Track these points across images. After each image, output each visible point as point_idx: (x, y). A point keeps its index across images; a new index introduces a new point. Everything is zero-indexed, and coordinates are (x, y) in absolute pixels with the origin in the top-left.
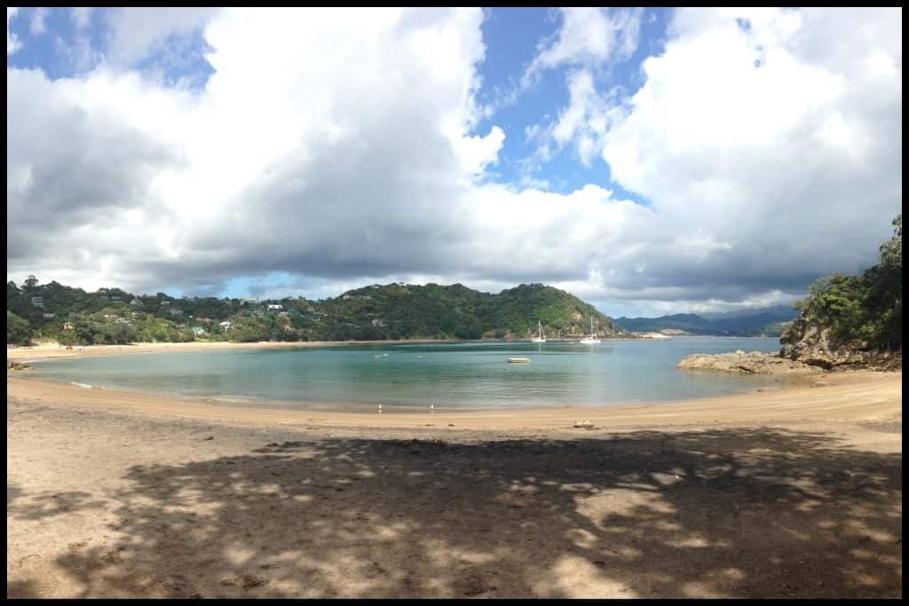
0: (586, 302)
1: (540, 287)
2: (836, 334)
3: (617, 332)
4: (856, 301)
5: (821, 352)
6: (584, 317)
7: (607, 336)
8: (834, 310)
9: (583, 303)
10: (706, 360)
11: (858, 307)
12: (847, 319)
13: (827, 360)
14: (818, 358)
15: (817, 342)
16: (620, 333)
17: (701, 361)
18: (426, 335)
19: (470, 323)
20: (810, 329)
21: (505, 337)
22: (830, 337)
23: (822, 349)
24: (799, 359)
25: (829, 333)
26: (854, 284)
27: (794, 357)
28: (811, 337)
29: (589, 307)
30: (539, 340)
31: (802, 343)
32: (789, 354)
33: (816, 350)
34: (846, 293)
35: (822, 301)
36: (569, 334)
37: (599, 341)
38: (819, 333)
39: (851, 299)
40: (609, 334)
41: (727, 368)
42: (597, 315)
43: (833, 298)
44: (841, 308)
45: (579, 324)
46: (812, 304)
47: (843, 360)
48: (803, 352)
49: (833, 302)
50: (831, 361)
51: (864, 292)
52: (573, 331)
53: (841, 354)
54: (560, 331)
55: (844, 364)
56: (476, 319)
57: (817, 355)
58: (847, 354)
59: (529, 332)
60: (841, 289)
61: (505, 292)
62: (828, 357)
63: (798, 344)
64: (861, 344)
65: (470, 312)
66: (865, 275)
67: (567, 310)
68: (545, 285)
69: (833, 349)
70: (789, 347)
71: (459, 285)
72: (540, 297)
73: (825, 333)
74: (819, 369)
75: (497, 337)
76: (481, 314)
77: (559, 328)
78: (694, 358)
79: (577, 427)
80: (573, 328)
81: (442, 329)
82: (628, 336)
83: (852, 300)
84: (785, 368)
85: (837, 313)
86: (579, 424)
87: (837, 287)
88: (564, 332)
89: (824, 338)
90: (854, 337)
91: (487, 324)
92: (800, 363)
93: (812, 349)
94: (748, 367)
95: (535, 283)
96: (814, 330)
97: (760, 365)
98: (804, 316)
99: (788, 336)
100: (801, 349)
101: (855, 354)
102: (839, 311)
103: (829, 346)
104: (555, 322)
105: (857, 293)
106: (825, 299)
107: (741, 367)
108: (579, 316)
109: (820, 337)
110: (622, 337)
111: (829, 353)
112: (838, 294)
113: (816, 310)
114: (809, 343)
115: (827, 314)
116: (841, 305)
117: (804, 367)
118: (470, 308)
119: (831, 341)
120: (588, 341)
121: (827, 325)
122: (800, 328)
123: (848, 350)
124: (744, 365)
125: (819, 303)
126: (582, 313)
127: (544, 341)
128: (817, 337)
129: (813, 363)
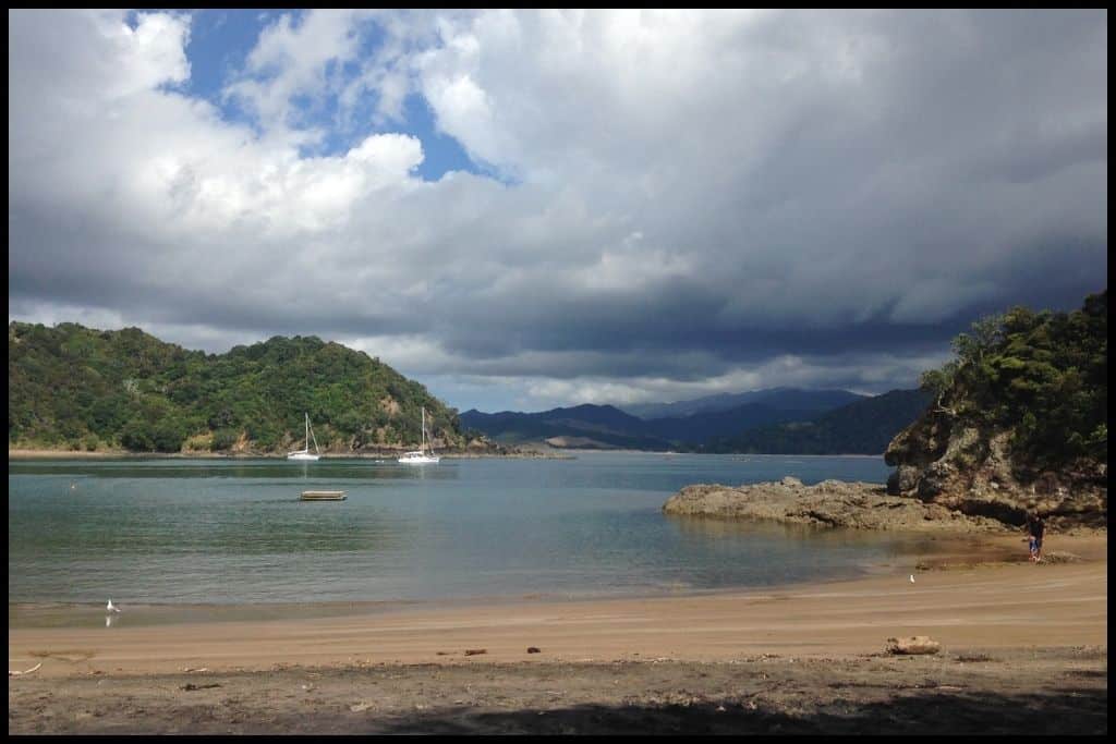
0: (409, 378)
1: (313, 345)
2: (1028, 444)
3: (468, 440)
4: (1071, 370)
5: (996, 485)
6: (404, 410)
7: (449, 449)
8: (1022, 391)
9: (403, 379)
10: (727, 495)
11: (1080, 383)
12: (1055, 412)
13: (1013, 504)
14: (990, 498)
15: (982, 460)
16: (475, 443)
17: (717, 499)
18: (51, 440)
19: (155, 415)
20: (960, 434)
21: (234, 448)
22: (1012, 451)
23: (996, 479)
24: (941, 499)
25: (1009, 441)
26: (1063, 331)
27: (927, 495)
28: (965, 451)
29: (416, 388)
30: (303, 456)
31: (943, 464)
32: (911, 487)
33: (979, 480)
34: (1047, 353)
35: (988, 370)
36: (371, 444)
37: (436, 460)
38: (984, 440)
39: (1060, 364)
40: (452, 443)
41: (782, 516)
42: (432, 405)
43: (1017, 363)
44: (1037, 386)
45: (393, 423)
46: (960, 377)
47: (1054, 505)
48: (948, 485)
49: (1016, 373)
50: (1023, 506)
51: (1093, 349)
52: (382, 437)
53: (1046, 490)
54: (354, 437)
55: (1057, 513)
56: (172, 409)
57: (984, 492)
58: (1062, 492)
59: (288, 438)
60: (1033, 343)
61: (238, 351)
62: (1015, 497)
63: (934, 465)
64: (1094, 469)
65: (160, 393)
66: (1085, 310)
67: (368, 393)
68: (326, 341)
69: (1023, 479)
70: (909, 471)
71: (136, 332)
72: (316, 364)
73: (998, 442)
74: (994, 524)
75: (216, 447)
76: (184, 397)
77: (352, 431)
78: (698, 492)
79: (898, 652)
80: (381, 432)
81: (90, 428)
82: (491, 448)
83: (1062, 369)
84: (910, 518)
85: (1027, 396)
86: (903, 644)
87: (1025, 338)
88: (362, 440)
89: (999, 454)
90: (1078, 451)
91: (195, 419)
92: (944, 510)
93: (971, 480)
94: (830, 515)
95: (303, 335)
96: (971, 435)
97: (856, 509)
98: (945, 403)
99: (904, 448)
100: (942, 477)
101: (1079, 492)
102: (1033, 392)
103: (1014, 473)
104: (341, 419)
105: (1075, 352)
106: (996, 365)
107: (812, 514)
108: (394, 407)
109: (988, 451)
110: (478, 450)
111: (1013, 487)
112: (1026, 355)
113: (972, 390)
114: (960, 464)
115: (1004, 400)
116: (1039, 378)
117: (954, 517)
118: (160, 383)
119: (1017, 460)
120: (417, 459)
121: (1005, 425)
122: (934, 429)
123: (1064, 483)
124: (821, 510)
125: (980, 372)
126: (401, 401)
127: (316, 458)
128: (982, 451)
129: (974, 509)
